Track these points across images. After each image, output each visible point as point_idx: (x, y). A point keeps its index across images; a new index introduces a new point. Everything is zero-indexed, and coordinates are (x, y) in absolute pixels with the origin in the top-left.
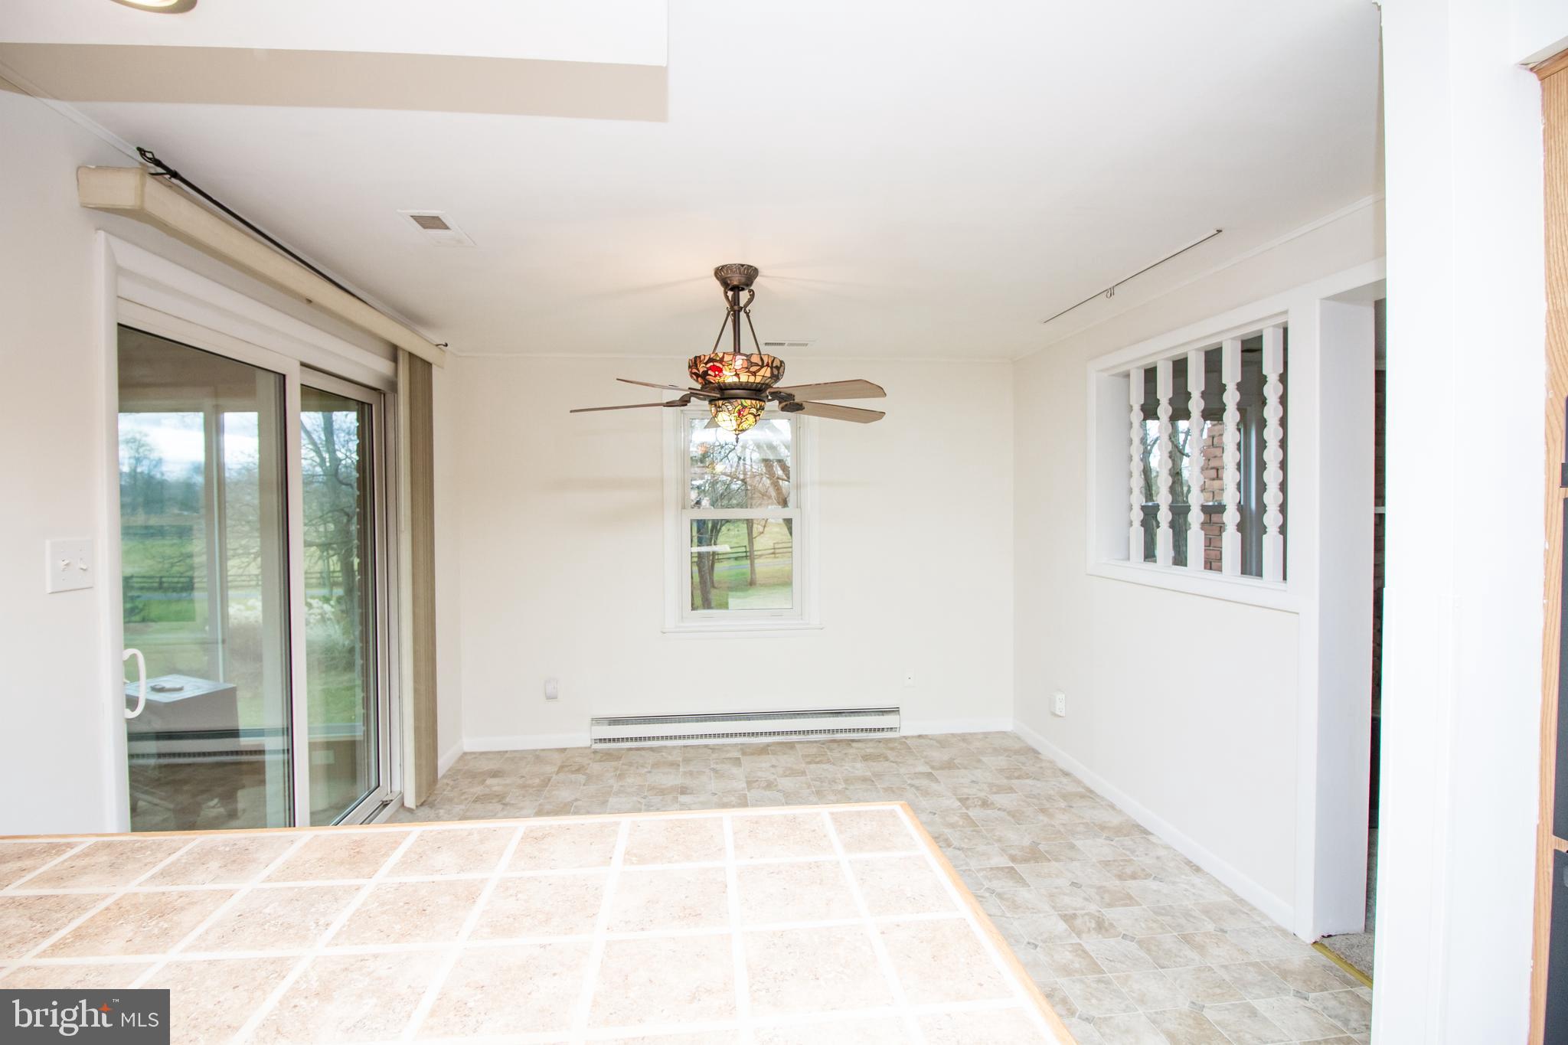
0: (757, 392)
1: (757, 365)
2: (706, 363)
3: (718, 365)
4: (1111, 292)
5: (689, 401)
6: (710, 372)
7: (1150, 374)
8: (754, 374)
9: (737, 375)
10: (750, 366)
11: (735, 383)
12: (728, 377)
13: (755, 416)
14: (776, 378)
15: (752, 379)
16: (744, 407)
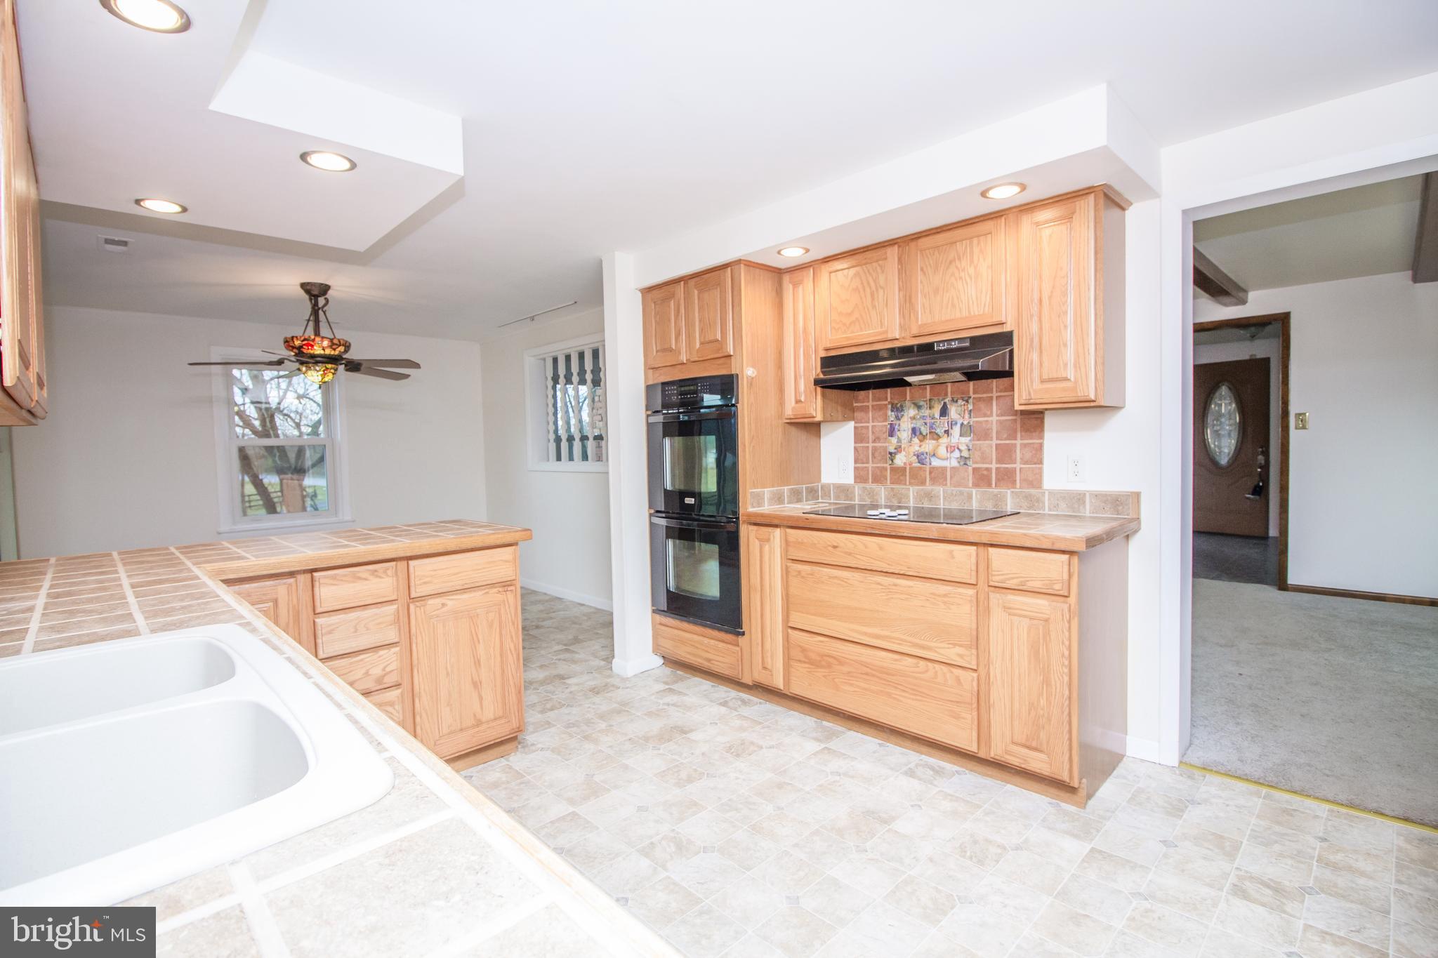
0: (334, 360)
1: (336, 344)
2: (302, 341)
3: (312, 343)
4: (532, 319)
5: (283, 363)
6: (304, 347)
7: (555, 360)
8: (334, 350)
9: (324, 350)
10: (333, 345)
11: (322, 355)
12: (318, 350)
13: (333, 374)
14: (346, 351)
15: (333, 353)
16: (327, 369)
